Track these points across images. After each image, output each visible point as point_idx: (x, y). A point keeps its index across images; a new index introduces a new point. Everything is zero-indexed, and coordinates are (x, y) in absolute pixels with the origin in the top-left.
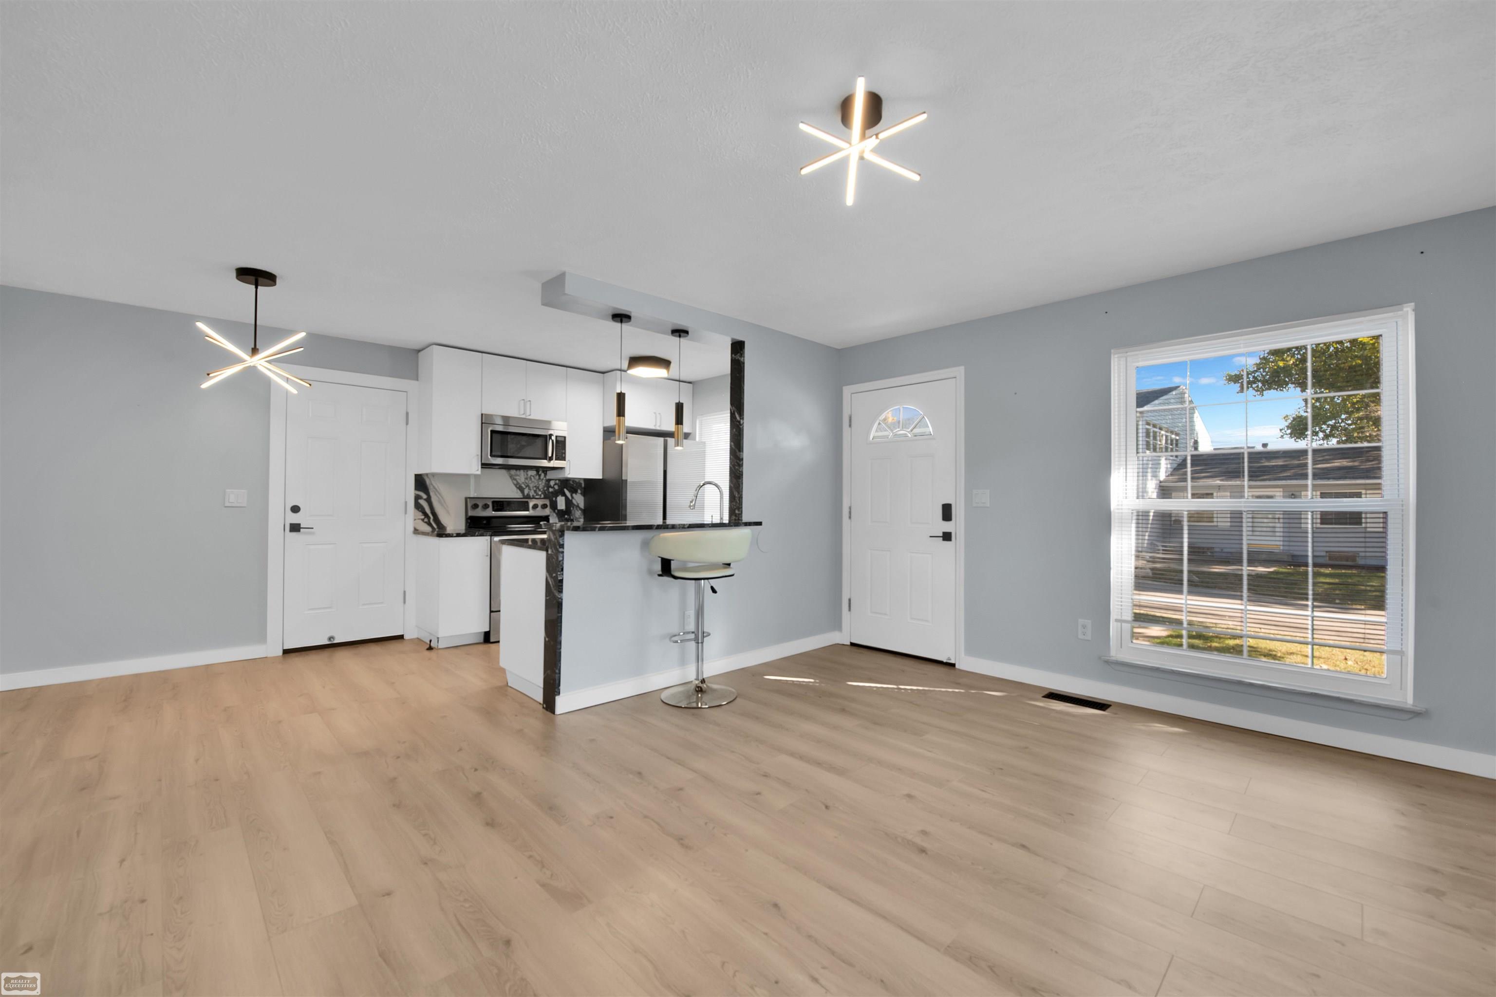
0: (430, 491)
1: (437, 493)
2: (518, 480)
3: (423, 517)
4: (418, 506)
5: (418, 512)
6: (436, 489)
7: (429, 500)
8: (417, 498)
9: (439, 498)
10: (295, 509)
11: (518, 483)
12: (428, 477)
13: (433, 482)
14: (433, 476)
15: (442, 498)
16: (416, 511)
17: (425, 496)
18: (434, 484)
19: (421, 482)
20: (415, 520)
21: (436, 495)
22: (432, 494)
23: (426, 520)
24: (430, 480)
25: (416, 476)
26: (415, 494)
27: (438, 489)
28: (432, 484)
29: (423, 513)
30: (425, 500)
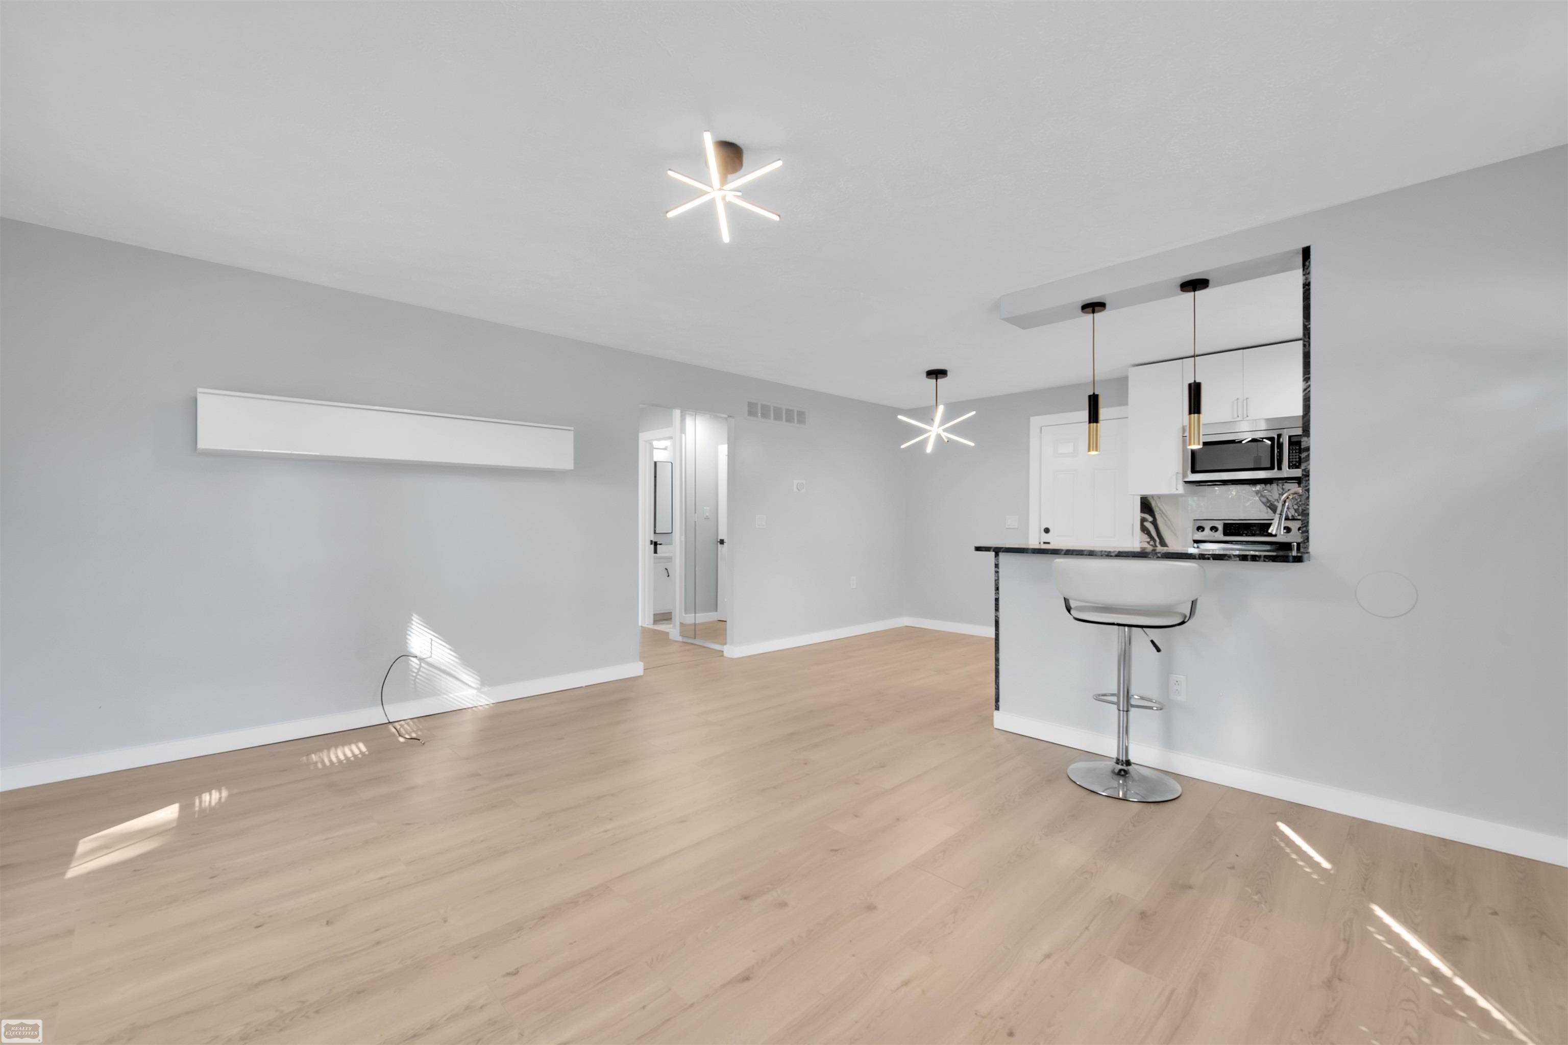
0: (1156, 513)
1: (1163, 515)
2: (1267, 496)
3: (1149, 540)
4: (1144, 529)
5: (1144, 535)
6: (1163, 512)
7: (1154, 523)
8: (1143, 520)
9: (1165, 520)
10: (1047, 531)
11: (1268, 501)
12: (1154, 499)
13: (1159, 504)
14: (1159, 498)
15: (1169, 520)
16: (1143, 533)
17: (1150, 519)
18: (1160, 507)
19: (1146, 506)
20: (1141, 542)
21: (1162, 516)
22: (1157, 516)
23: (1152, 543)
24: (1156, 501)
25: (1142, 498)
26: (1141, 517)
27: (1164, 511)
28: (1158, 506)
29: (1148, 535)
30: (1150, 522)
